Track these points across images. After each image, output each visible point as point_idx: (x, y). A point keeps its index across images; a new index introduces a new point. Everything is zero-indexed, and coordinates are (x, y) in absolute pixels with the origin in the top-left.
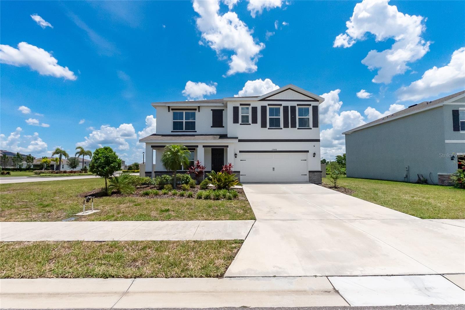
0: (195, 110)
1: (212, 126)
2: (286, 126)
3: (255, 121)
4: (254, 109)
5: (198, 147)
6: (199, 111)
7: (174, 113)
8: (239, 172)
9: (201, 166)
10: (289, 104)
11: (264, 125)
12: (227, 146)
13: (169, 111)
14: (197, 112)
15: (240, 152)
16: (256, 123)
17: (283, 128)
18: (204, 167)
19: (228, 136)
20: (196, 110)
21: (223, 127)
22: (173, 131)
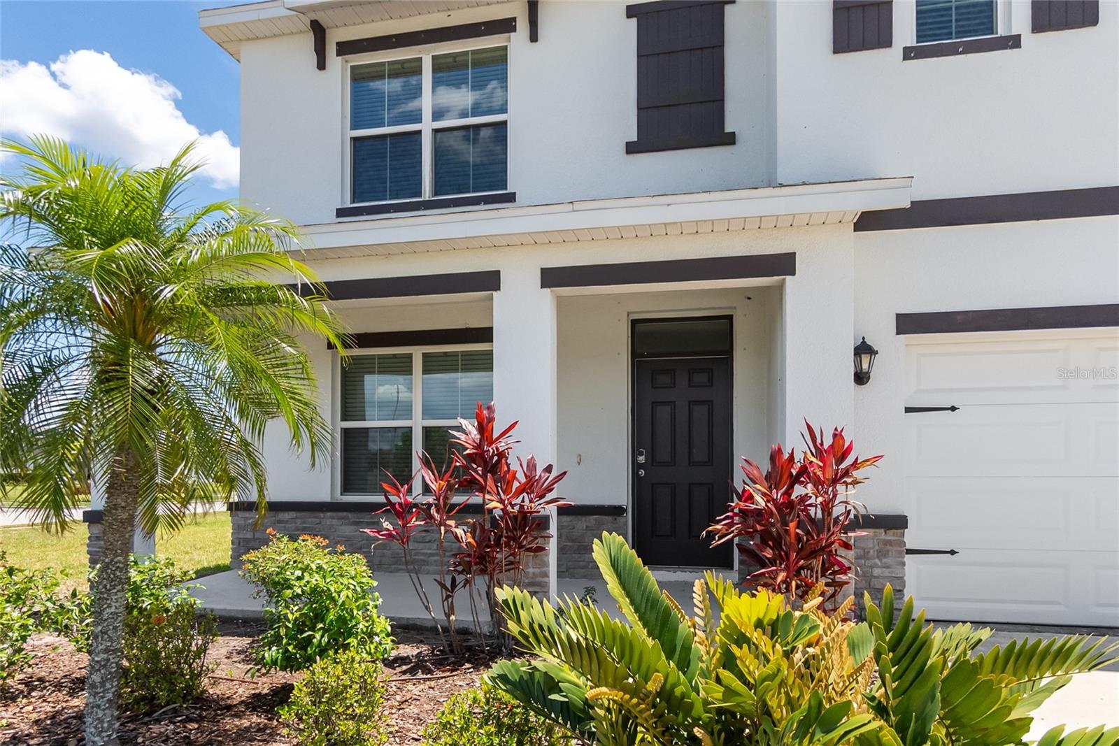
0: (507, 26)
1: (634, 137)
5: (497, 287)
6: (534, 38)
7: (359, 77)
8: (898, 523)
9: (514, 466)
12: (784, 264)
13: (321, 65)
14: (517, 41)
15: (909, 324)
18: (549, 469)
20: (514, 29)
21: (730, 139)
22: (348, 205)
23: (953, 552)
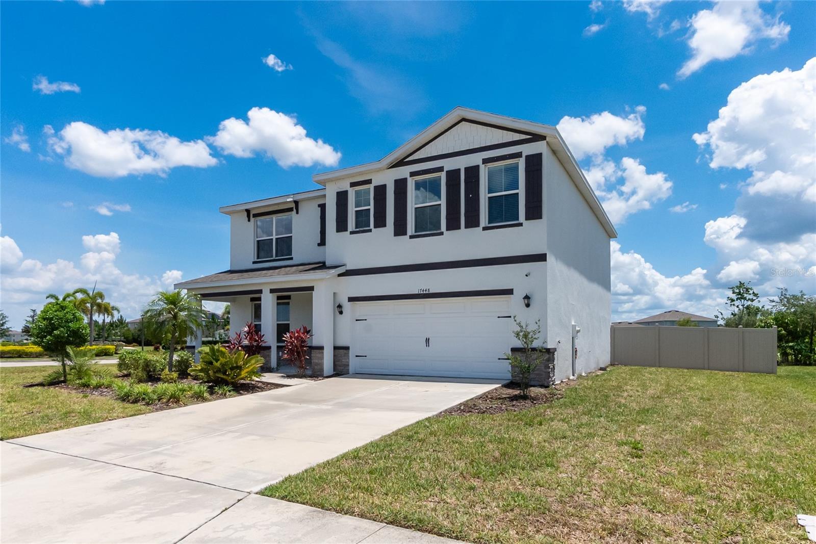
0: (290, 210)
1: (319, 242)
2: (453, 224)
3: (380, 222)
4: (381, 191)
6: (297, 213)
8: (347, 348)
10: (461, 163)
11: (400, 230)
12: (311, 289)
13: (249, 221)
14: (294, 215)
15: (351, 299)
16: (385, 225)
17: (445, 233)
19: (327, 264)
20: (293, 211)
22: (256, 260)
23: (366, 356)
